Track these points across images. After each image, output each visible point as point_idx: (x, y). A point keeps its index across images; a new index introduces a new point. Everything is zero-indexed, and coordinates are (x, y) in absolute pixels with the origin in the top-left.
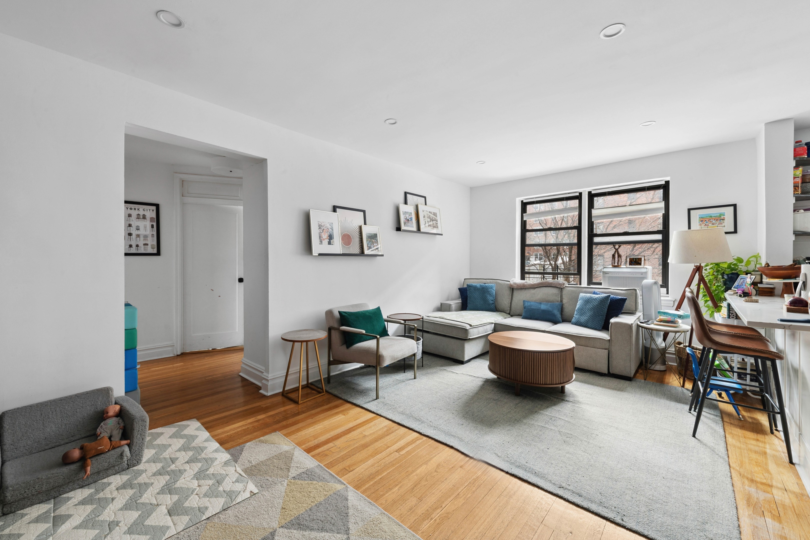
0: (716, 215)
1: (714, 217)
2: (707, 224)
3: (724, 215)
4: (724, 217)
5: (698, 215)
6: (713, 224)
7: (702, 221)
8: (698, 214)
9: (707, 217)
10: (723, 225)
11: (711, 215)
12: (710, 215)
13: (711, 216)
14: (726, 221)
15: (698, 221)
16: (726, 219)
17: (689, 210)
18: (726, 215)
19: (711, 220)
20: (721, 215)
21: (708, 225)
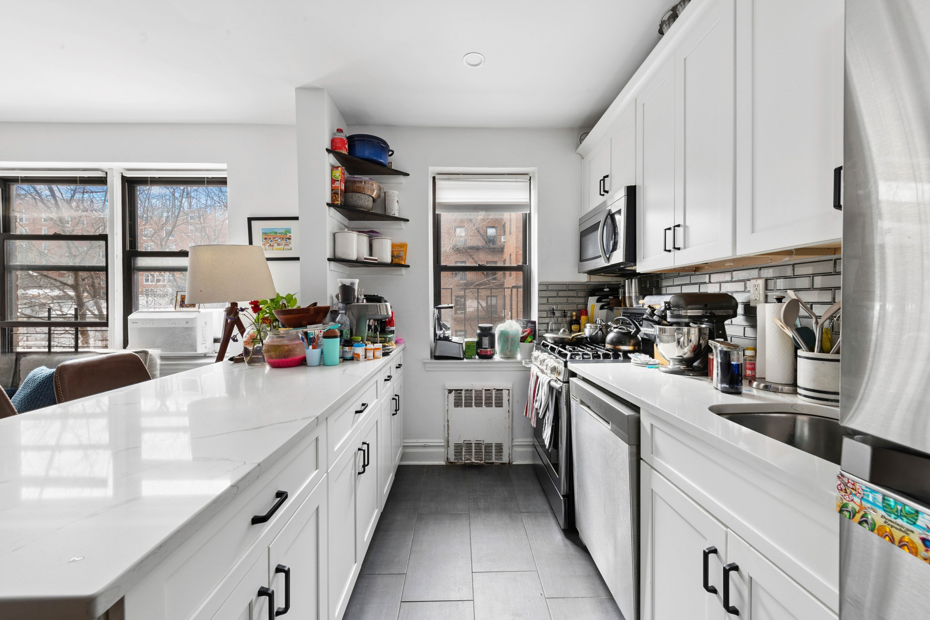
0: (281, 231)
1: (279, 233)
2: (272, 244)
3: (290, 233)
4: (290, 234)
5: (261, 230)
6: (278, 245)
7: (266, 239)
8: (261, 228)
9: (271, 233)
10: (289, 247)
11: (276, 231)
12: (274, 231)
13: (276, 233)
14: (292, 241)
15: (261, 238)
16: (292, 238)
17: (250, 220)
18: (292, 232)
19: (276, 239)
20: (288, 231)
21: (273, 246)
